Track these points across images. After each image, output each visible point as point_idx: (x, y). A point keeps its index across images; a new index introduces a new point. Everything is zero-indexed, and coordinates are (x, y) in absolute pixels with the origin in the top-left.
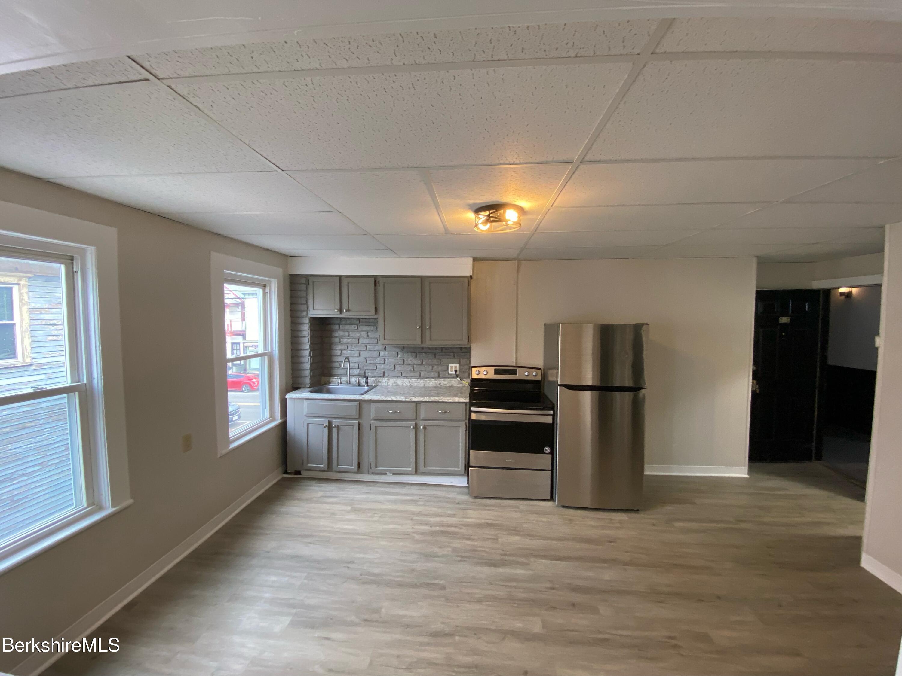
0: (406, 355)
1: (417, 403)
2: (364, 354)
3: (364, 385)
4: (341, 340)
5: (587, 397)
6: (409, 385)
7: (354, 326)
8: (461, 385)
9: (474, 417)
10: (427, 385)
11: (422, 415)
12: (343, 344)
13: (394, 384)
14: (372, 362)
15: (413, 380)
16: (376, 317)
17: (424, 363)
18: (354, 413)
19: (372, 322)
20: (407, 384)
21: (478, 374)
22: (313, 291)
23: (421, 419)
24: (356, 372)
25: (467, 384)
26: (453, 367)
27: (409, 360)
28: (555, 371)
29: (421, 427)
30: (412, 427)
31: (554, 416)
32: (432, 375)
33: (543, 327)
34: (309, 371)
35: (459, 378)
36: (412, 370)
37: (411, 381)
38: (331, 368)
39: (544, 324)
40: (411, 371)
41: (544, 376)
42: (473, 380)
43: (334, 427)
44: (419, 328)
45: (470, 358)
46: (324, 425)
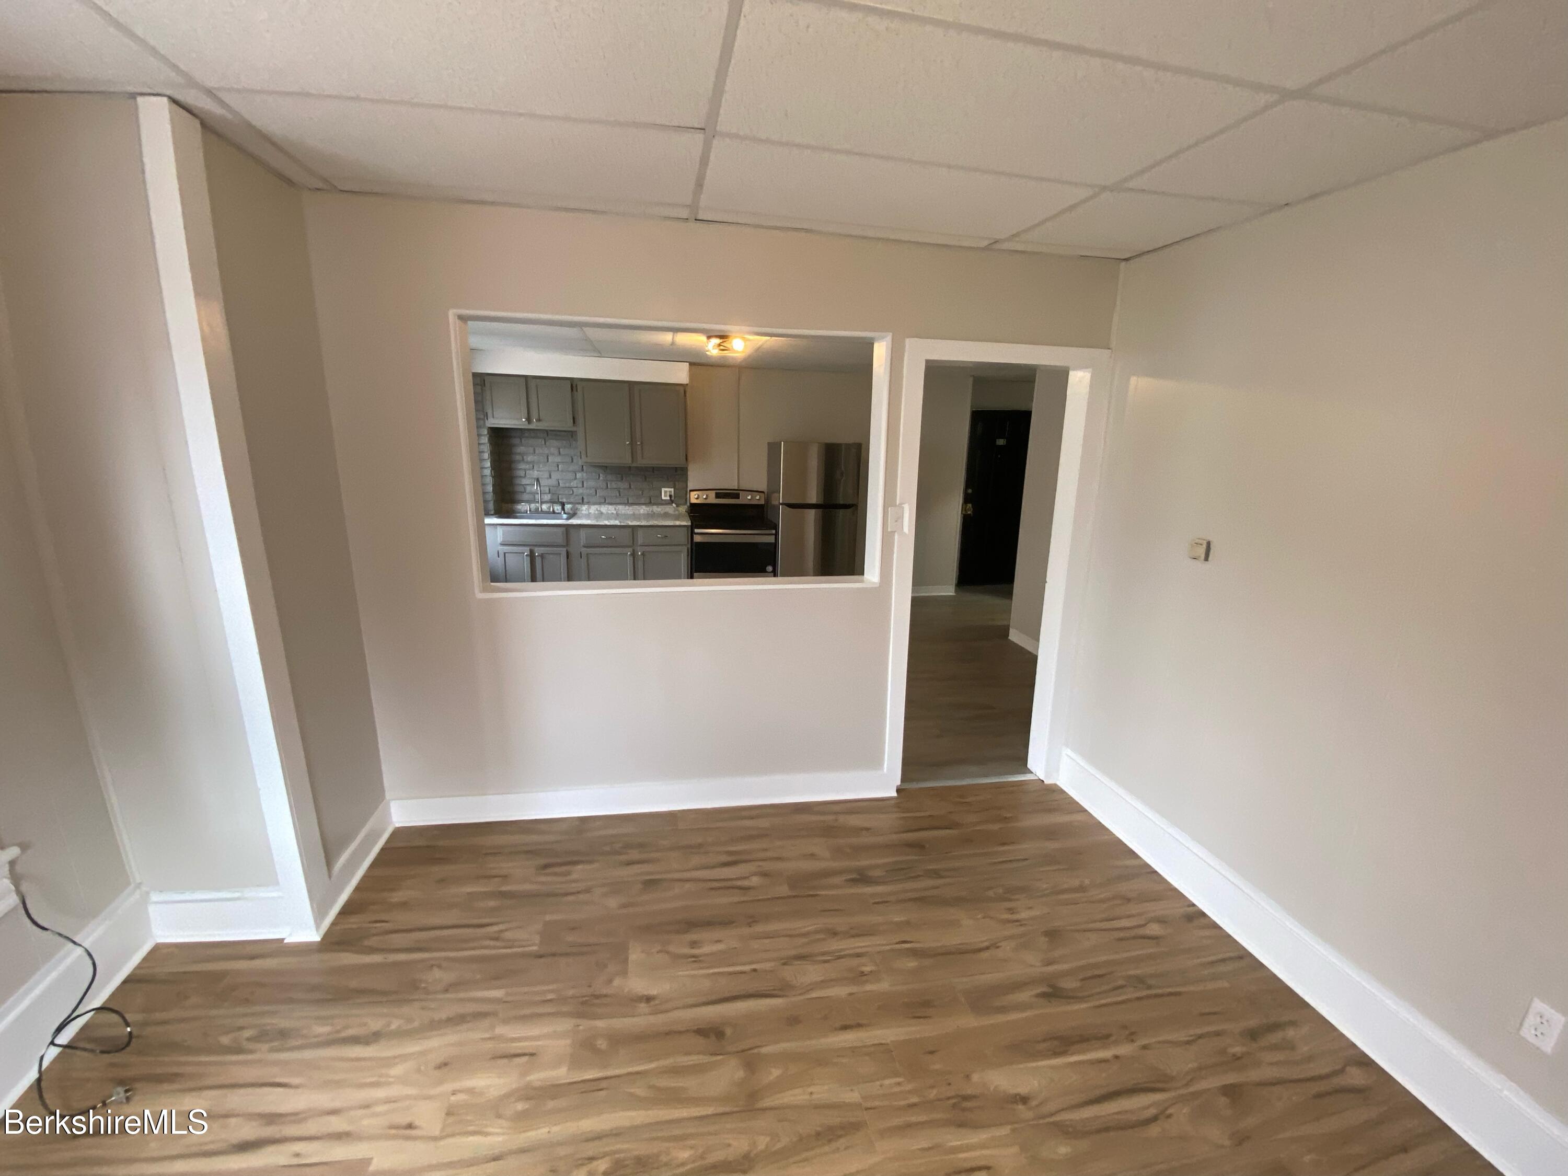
0: (609, 477)
1: (633, 527)
2: (555, 476)
3: (561, 513)
4: (525, 457)
5: (811, 514)
6: (615, 512)
7: (540, 440)
8: (677, 512)
9: (697, 539)
10: (637, 512)
11: (640, 540)
12: (528, 463)
13: (597, 512)
14: (567, 485)
15: (620, 507)
16: (574, 429)
17: (632, 487)
18: (560, 540)
19: (570, 435)
20: (613, 512)
21: (697, 498)
22: (491, 393)
23: (639, 544)
24: (547, 497)
25: (684, 510)
26: (666, 492)
27: (613, 483)
28: (777, 495)
29: (640, 553)
30: (629, 553)
31: (776, 535)
32: (643, 501)
33: (766, 445)
34: (492, 494)
35: (675, 504)
36: (618, 495)
37: (617, 508)
38: (514, 493)
39: (768, 443)
40: (616, 496)
41: (768, 500)
42: (693, 505)
43: (538, 556)
44: (629, 444)
45: (686, 481)
46: (526, 554)
